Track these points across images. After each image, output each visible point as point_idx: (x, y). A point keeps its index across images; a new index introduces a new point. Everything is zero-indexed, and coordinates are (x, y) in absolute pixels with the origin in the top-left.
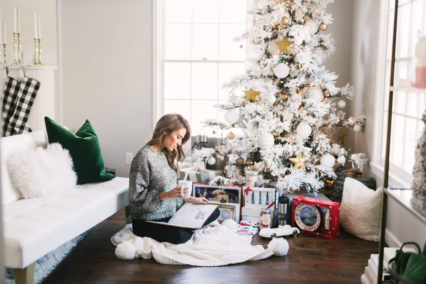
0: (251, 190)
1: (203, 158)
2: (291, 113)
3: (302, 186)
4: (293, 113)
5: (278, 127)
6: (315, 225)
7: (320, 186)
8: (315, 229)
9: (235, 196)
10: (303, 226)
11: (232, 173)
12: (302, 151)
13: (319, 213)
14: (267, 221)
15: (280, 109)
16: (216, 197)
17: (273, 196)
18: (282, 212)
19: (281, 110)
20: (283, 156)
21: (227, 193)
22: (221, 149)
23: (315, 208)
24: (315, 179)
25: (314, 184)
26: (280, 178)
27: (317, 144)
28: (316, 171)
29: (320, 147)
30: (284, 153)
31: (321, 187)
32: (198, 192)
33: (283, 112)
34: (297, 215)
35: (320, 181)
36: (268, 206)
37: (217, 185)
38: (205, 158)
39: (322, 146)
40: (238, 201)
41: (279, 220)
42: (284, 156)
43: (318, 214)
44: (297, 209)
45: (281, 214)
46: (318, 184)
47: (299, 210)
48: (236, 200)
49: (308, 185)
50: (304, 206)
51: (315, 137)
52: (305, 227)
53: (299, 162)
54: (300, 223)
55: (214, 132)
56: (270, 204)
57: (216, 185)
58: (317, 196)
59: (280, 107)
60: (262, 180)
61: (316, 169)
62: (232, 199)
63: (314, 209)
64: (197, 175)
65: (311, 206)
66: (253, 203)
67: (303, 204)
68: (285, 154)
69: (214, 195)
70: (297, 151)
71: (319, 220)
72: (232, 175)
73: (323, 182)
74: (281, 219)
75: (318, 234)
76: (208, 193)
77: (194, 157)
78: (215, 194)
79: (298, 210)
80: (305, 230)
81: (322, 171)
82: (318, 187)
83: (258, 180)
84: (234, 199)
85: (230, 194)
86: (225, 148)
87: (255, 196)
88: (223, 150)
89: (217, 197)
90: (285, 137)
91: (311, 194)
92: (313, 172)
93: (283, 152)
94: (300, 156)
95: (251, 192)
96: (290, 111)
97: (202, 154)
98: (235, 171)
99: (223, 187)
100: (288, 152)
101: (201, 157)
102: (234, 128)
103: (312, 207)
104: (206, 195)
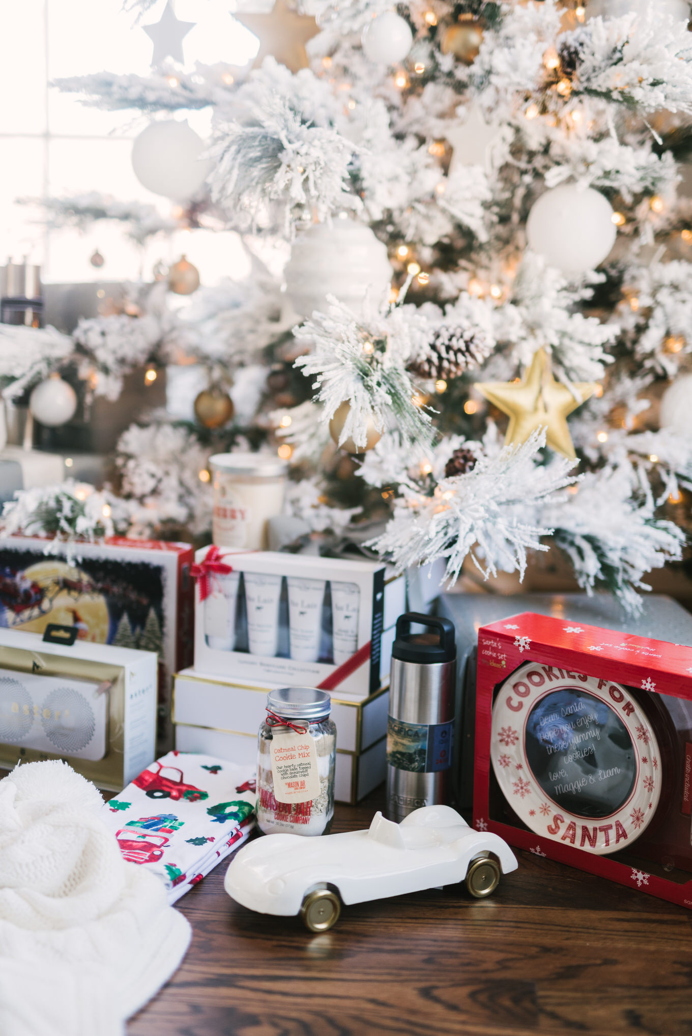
0: (226, 570)
2: (500, 124)
3: (545, 548)
4: (510, 124)
5: (418, 201)
6: (625, 816)
7: (662, 550)
8: (623, 843)
9: (145, 601)
10: (545, 810)
11: (153, 468)
12: (556, 342)
13: (650, 734)
14: (299, 779)
15: (439, 107)
16: (39, 603)
17: (358, 611)
18: (411, 717)
19: (442, 116)
20: (435, 359)
21: (97, 580)
22: (103, 334)
23: (628, 698)
24: (628, 508)
25: (621, 541)
26: (413, 497)
27: (648, 313)
28: (635, 466)
29: (661, 332)
30: (438, 343)
31: (667, 563)
33: (454, 123)
34: (507, 737)
35: (663, 523)
36: (328, 670)
37: (43, 533)
39: (672, 323)
40: (162, 633)
41: (392, 769)
42: (440, 358)
43: (646, 740)
44: (509, 700)
45: (403, 730)
46: (647, 537)
47: (521, 705)
48: (148, 627)
49: (586, 547)
50: (551, 685)
51: (634, 278)
52: (556, 819)
53: (536, 409)
54: (521, 788)
55: (97, 260)
56: (341, 657)
57: (36, 536)
58: (637, 615)
59: (437, 99)
60: (308, 513)
61: (637, 457)
62: (125, 620)
63: (618, 708)
65: (600, 687)
66: (242, 647)
67: (549, 672)
68: (448, 348)
69: (27, 593)
70: (524, 339)
71: (650, 784)
72: (151, 484)
73: (678, 531)
74: (403, 760)
75: (640, 877)
78: (35, 586)
79: (515, 703)
80: (557, 838)
81: (672, 467)
82: (647, 559)
83: (289, 510)
84: (138, 620)
85: (116, 589)
87: (251, 606)
89: (46, 604)
90: (465, 269)
91: (604, 600)
92: (619, 471)
93: (438, 336)
94: (542, 373)
95: (230, 584)
96: (490, 110)
99: (73, 550)
100: (467, 336)
102: (198, 233)
103: (606, 689)
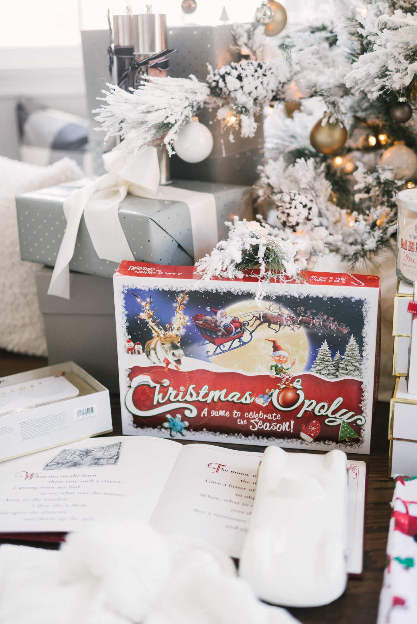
1: (153, 131)
9: (346, 330)
21: (297, 314)
22: (240, 78)
32: (143, 316)
37: (241, 275)
38: (165, 127)
40: (362, 357)
48: (348, 352)
62: (325, 346)
64: (124, 219)
76: (195, 319)
77: (104, 129)
84: (338, 347)
86: (260, 72)
88: (249, 83)
89: (246, 337)
97: (144, 108)
98: (312, 188)
99: (276, 288)
101: (143, 123)
104: (186, 327)
